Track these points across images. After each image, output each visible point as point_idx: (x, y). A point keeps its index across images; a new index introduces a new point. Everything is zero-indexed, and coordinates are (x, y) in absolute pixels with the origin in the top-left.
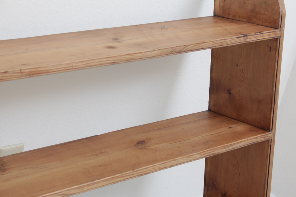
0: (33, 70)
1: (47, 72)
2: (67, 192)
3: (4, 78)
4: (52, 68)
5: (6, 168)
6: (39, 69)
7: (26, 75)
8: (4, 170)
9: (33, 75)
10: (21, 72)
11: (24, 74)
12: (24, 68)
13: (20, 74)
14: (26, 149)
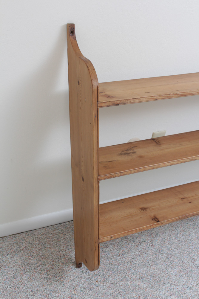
0: (183, 93)
1: (190, 95)
2: (194, 158)
3: (169, 97)
4: (192, 93)
5: (161, 143)
6: (186, 93)
7: (179, 96)
8: (160, 144)
9: (183, 96)
10: (177, 94)
11: (178, 95)
12: (178, 92)
13: (176, 95)
14: (166, 135)
